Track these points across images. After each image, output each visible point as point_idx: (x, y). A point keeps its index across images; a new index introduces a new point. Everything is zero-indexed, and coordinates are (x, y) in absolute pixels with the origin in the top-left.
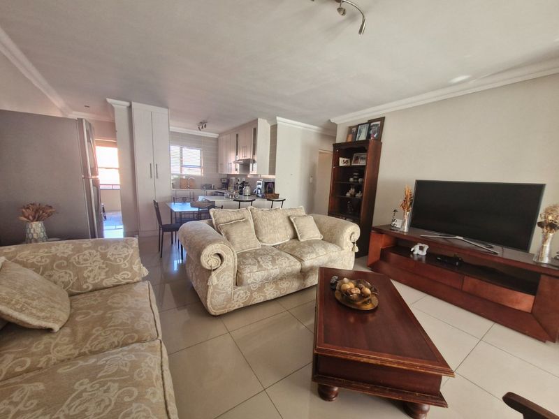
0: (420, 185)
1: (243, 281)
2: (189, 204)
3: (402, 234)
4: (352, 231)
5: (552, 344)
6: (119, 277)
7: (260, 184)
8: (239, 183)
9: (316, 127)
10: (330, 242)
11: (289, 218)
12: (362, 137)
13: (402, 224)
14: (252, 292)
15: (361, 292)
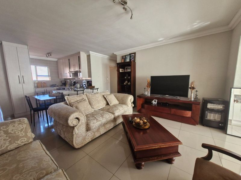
0: (152, 78)
1: (90, 128)
2: (48, 95)
3: (148, 97)
4: (130, 98)
5: (197, 125)
6: (19, 142)
7: (85, 82)
8: (72, 82)
9: (107, 56)
10: (123, 104)
11: (103, 96)
12: (128, 60)
13: (148, 93)
14: (94, 132)
15: (143, 122)
